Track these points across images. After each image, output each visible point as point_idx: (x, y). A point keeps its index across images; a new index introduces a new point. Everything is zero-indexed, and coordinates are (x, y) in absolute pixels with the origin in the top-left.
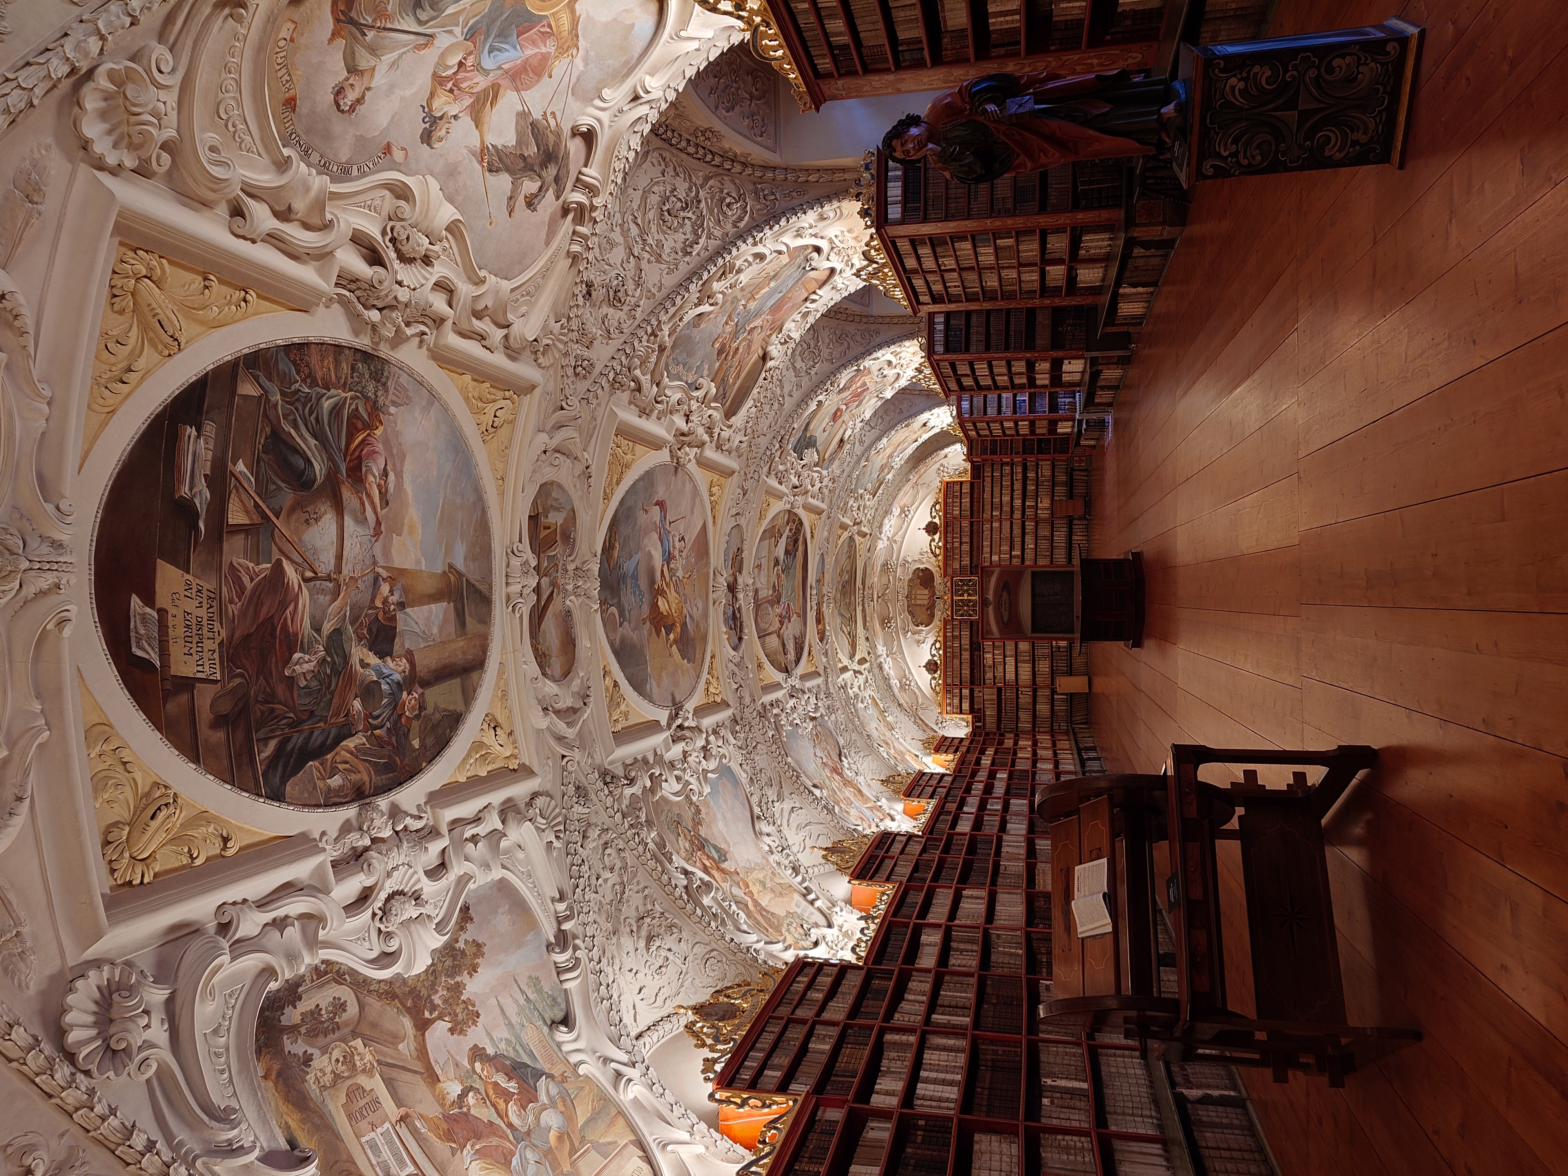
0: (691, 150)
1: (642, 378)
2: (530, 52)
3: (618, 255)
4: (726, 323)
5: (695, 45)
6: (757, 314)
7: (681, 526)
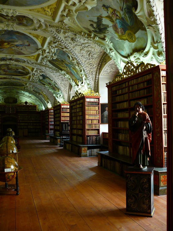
0: (102, 58)
1: (56, 44)
2: (119, 30)
3: (82, 41)
4: (68, 62)
5: (119, 63)
6: (70, 69)
7: (24, 49)
